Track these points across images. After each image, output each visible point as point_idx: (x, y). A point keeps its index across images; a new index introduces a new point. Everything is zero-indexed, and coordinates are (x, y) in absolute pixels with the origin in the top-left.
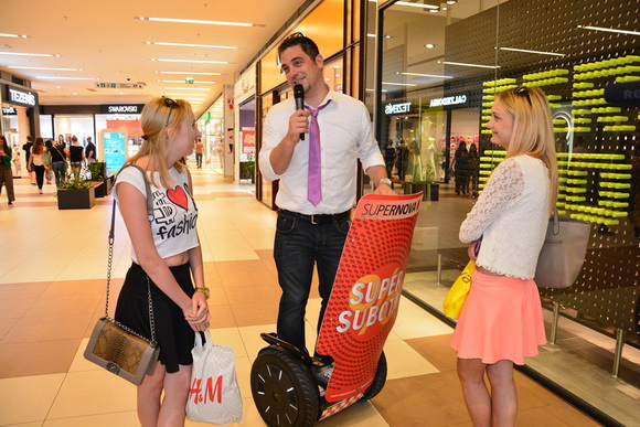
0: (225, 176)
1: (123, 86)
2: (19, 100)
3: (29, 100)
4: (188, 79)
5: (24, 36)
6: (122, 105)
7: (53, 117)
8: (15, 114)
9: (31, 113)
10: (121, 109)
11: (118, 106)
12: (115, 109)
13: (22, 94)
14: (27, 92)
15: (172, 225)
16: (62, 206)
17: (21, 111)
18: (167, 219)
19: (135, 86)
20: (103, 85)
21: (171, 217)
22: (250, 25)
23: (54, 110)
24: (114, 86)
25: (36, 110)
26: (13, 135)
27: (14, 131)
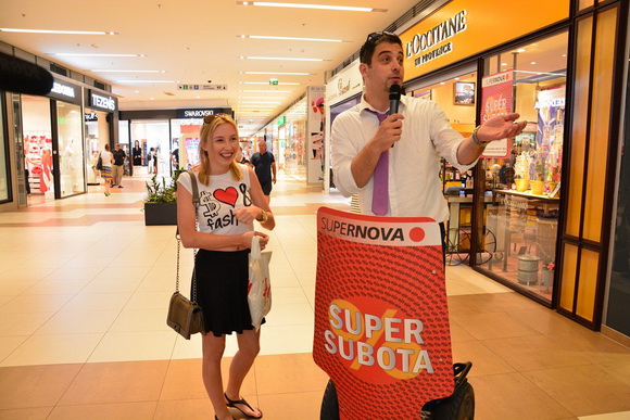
0: (308, 184)
1: (206, 87)
2: (100, 105)
3: (110, 105)
4: (272, 80)
5: (112, 33)
6: (198, 110)
7: (130, 123)
8: (95, 119)
9: (110, 118)
10: (197, 113)
11: (195, 110)
12: (191, 114)
13: (103, 99)
14: (107, 97)
15: (216, 218)
16: (149, 223)
17: (102, 116)
18: (211, 213)
19: (219, 87)
20: (186, 87)
21: (215, 211)
22: (370, 10)
23: (131, 116)
24: (196, 87)
25: (116, 115)
26: (92, 141)
27: (93, 137)
